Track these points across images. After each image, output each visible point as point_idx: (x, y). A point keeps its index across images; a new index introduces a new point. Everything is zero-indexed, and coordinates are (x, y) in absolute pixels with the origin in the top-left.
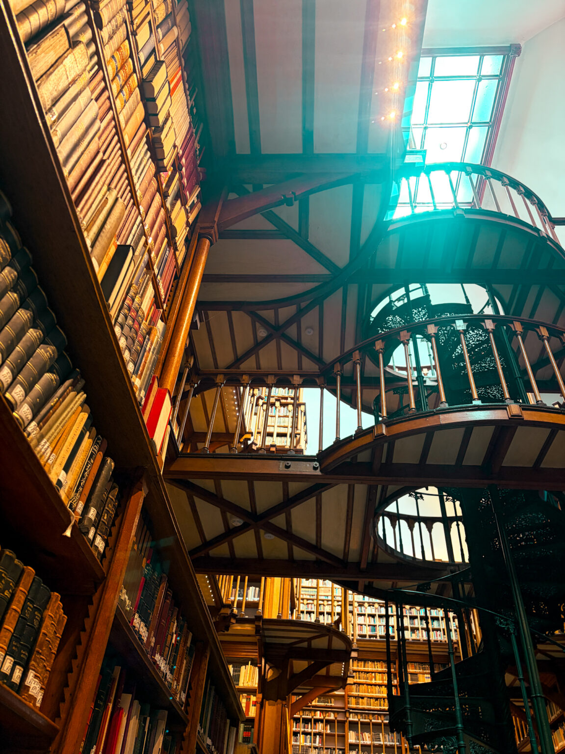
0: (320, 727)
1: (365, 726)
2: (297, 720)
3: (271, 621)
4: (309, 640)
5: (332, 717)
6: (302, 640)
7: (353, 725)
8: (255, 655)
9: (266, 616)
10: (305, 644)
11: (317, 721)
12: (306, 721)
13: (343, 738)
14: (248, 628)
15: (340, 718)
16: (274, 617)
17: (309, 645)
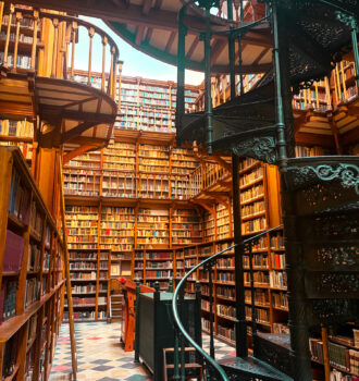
0: (83, 180)
1: (114, 179)
2: (67, 175)
3: (45, 80)
4: (80, 103)
5: (92, 173)
6: (75, 103)
7: (106, 179)
8: (31, 113)
9: (40, 75)
10: (76, 107)
11: (81, 176)
12: (74, 176)
13: (98, 185)
14: (22, 85)
15: (97, 174)
16: (48, 76)
17: (81, 107)
